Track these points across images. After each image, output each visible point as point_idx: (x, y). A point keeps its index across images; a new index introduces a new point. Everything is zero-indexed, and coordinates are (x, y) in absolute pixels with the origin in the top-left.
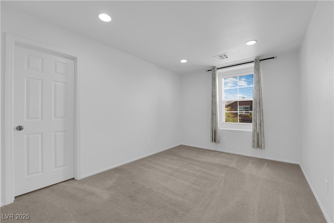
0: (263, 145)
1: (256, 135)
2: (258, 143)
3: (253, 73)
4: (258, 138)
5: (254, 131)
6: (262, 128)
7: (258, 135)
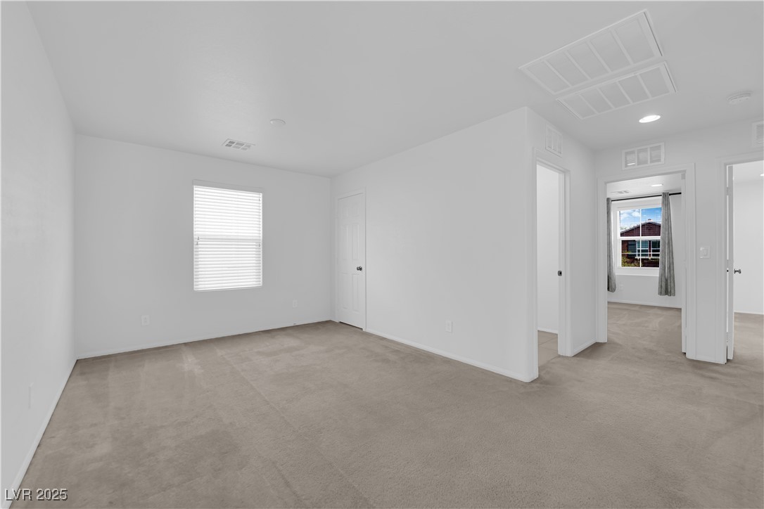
0: (672, 291)
1: (664, 280)
2: (667, 289)
3: (660, 206)
4: (666, 285)
5: (662, 275)
6: (672, 272)
7: (667, 280)
